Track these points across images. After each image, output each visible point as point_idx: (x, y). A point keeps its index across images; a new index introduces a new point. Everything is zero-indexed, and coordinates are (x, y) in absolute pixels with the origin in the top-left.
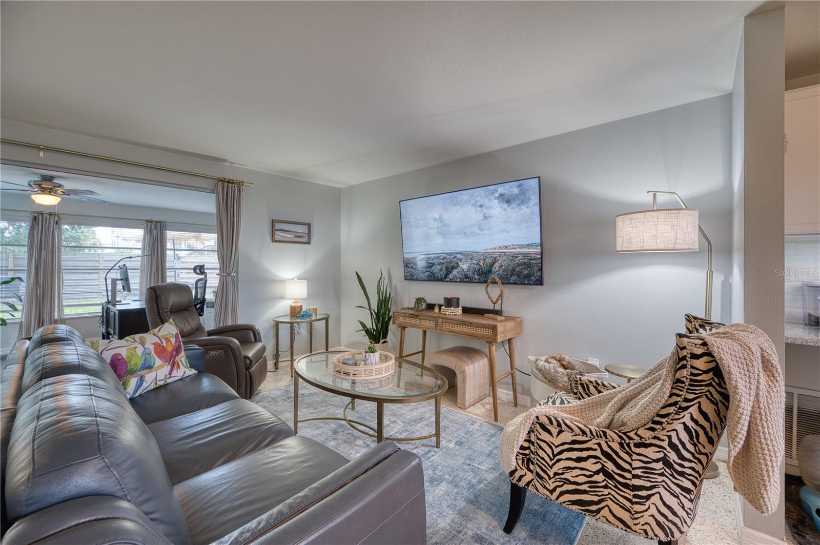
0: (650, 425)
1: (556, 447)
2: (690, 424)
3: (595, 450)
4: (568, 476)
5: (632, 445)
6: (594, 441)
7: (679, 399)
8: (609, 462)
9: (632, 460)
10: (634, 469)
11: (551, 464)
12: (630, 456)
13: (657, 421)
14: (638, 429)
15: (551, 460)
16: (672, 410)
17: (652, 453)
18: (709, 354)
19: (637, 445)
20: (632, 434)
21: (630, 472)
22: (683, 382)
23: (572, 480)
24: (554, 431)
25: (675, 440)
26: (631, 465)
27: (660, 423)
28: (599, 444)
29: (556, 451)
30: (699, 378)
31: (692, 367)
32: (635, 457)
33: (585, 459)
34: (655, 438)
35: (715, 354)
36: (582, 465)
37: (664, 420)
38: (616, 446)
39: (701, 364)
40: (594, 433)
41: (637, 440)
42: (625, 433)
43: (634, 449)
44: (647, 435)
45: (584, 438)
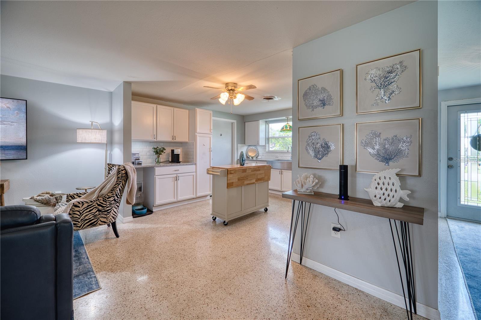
0: (111, 191)
1: (81, 211)
2: (120, 188)
3: (96, 205)
4: (87, 218)
5: (106, 199)
6: (95, 203)
7: (119, 182)
8: (100, 207)
9: (107, 203)
10: (107, 205)
11: (79, 217)
12: (106, 202)
13: (113, 190)
14: (107, 194)
15: (79, 216)
16: (117, 185)
17: (112, 199)
18: (125, 169)
19: (108, 199)
20: (106, 196)
21: (106, 207)
22: (120, 177)
23: (88, 218)
24: (80, 206)
25: (117, 193)
26: (106, 204)
27: (114, 190)
28: (97, 203)
29: (81, 212)
30: (123, 175)
31: (122, 173)
32: (107, 202)
33: (92, 210)
34: (112, 194)
35: (126, 169)
36: (92, 212)
37: (115, 189)
38: (102, 201)
39: (123, 172)
40: (95, 200)
41: (108, 197)
42: (104, 197)
43: (107, 200)
44: (110, 194)
45: (92, 203)
